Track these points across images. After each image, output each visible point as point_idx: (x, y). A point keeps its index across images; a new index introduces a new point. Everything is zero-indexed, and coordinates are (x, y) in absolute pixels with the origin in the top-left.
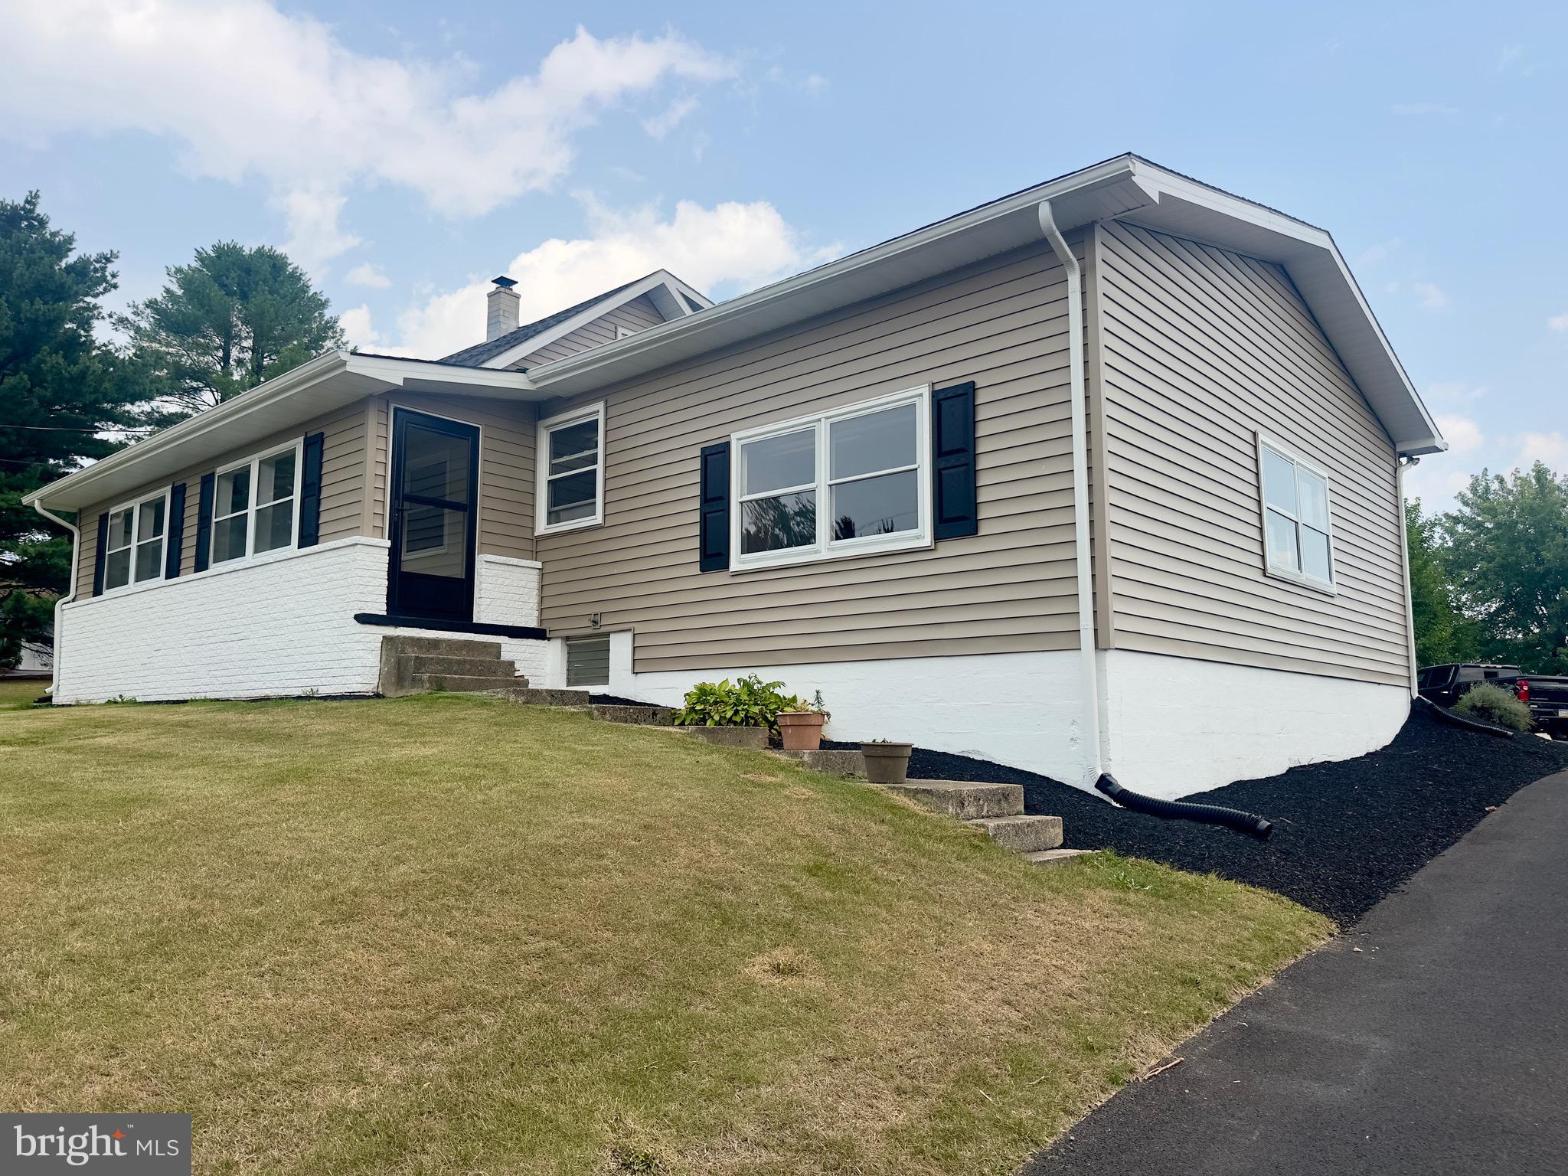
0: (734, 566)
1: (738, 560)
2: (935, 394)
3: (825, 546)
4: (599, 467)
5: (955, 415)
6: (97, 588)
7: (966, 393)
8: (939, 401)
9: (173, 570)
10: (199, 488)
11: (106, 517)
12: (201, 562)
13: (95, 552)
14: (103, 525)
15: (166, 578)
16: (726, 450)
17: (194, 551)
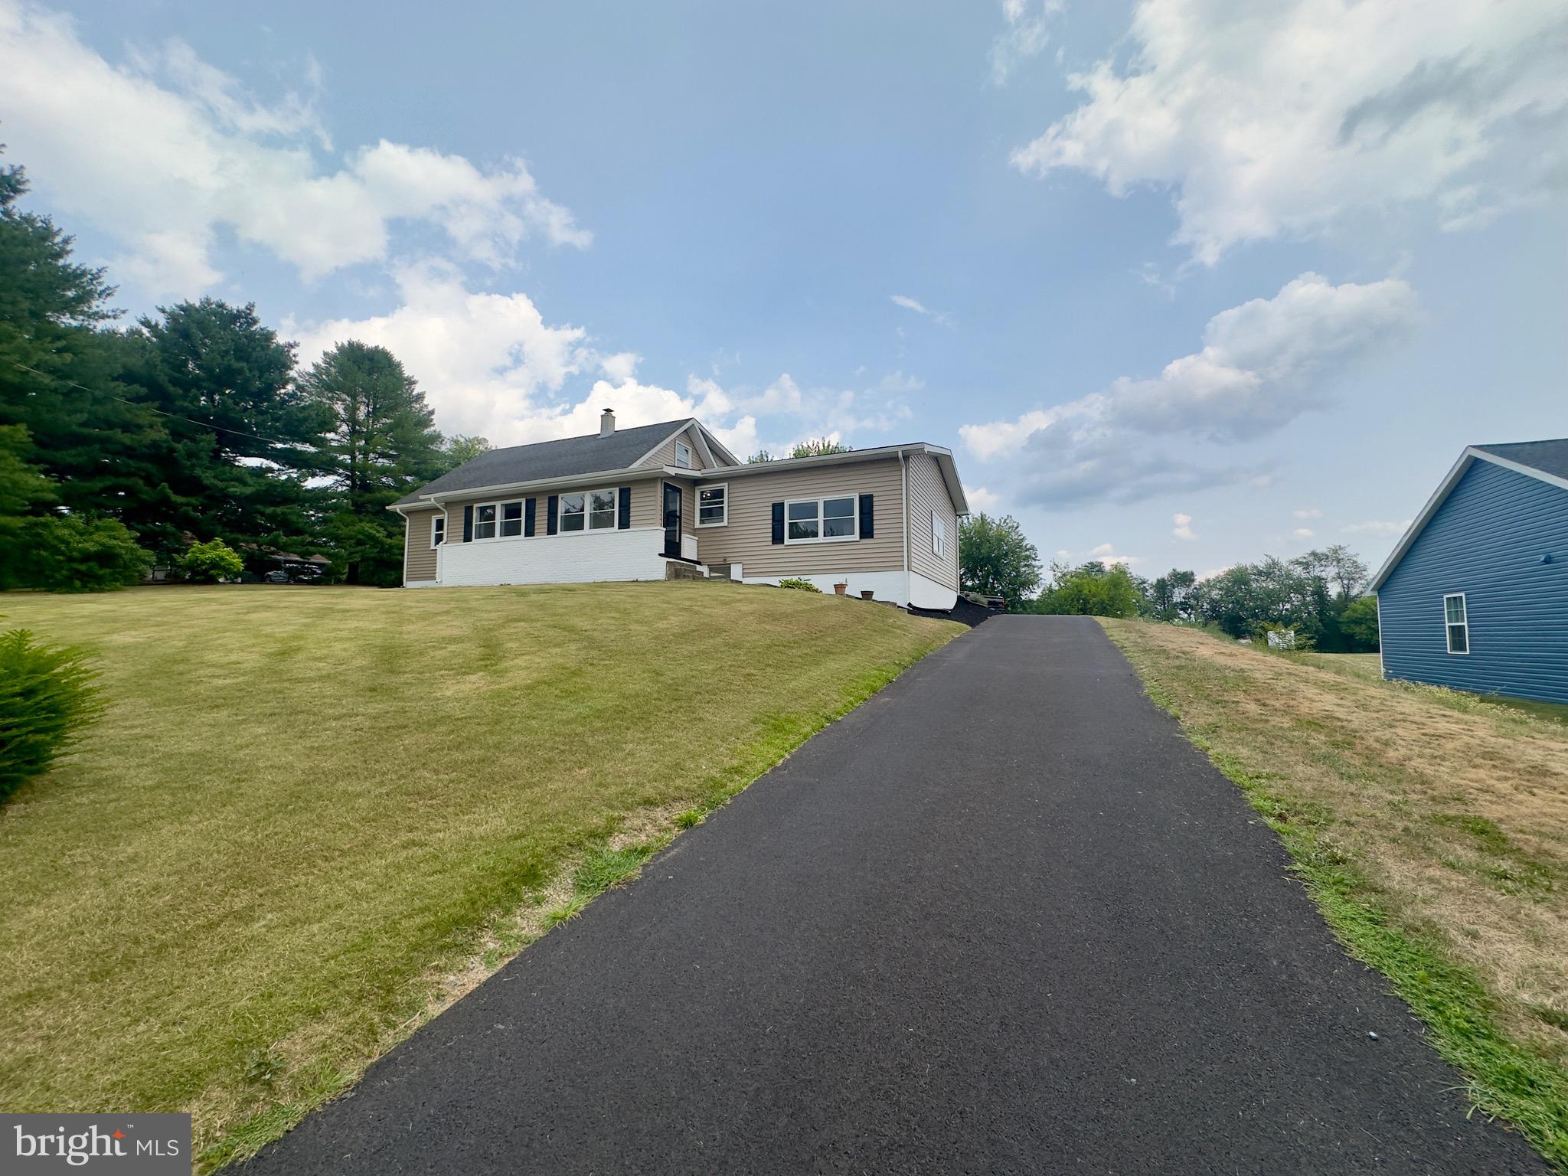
0: (786, 543)
1: (787, 541)
2: (860, 496)
3: (821, 538)
4: (725, 505)
5: (867, 502)
6: (467, 538)
7: (871, 497)
8: (861, 498)
9: (530, 533)
10: (547, 501)
11: (472, 507)
12: (552, 530)
13: (463, 522)
14: (469, 511)
15: (526, 536)
16: (782, 505)
17: (546, 526)
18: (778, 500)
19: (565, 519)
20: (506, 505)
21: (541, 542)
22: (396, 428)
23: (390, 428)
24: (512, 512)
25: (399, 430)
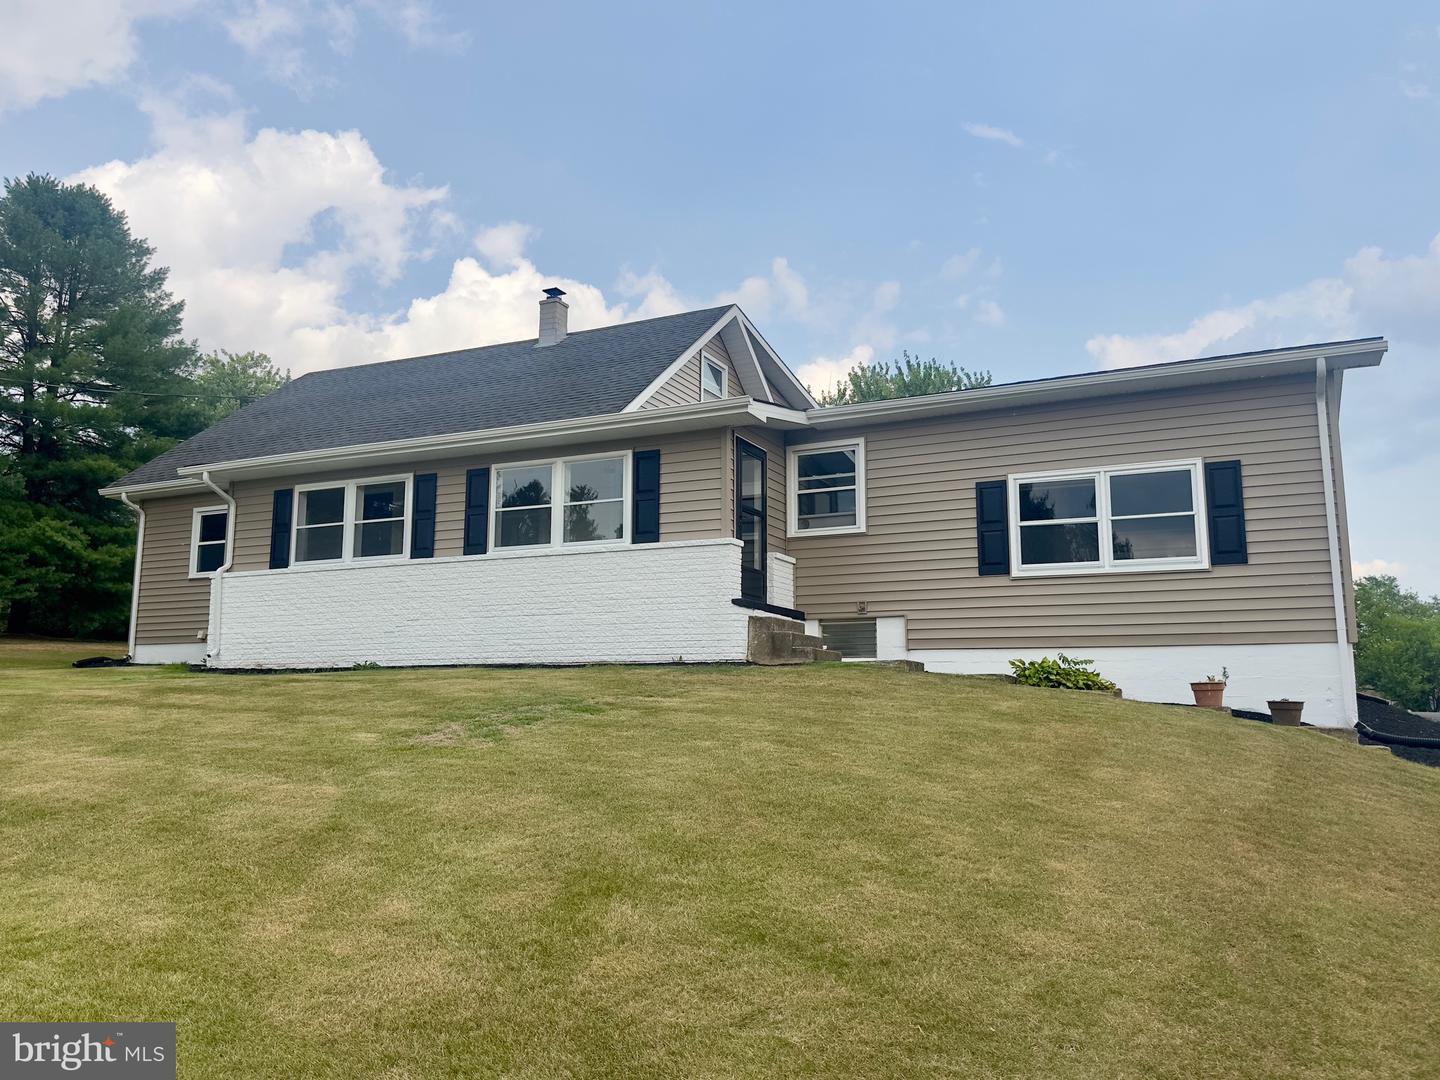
0: (1015, 573)
1: (1017, 568)
2: (1207, 465)
3: (1107, 562)
4: (859, 487)
5: (1225, 481)
6: (279, 560)
7: (1234, 467)
8: (1211, 470)
9: (423, 548)
10: (463, 479)
11: (290, 493)
12: (474, 544)
13: (270, 524)
14: (283, 501)
15: (413, 556)
16: (1002, 486)
17: (462, 534)
18: (991, 475)
19: (505, 519)
20: (367, 488)
21: (450, 569)
22: (112, 335)
23: (102, 337)
24: (379, 502)
25: (118, 338)
